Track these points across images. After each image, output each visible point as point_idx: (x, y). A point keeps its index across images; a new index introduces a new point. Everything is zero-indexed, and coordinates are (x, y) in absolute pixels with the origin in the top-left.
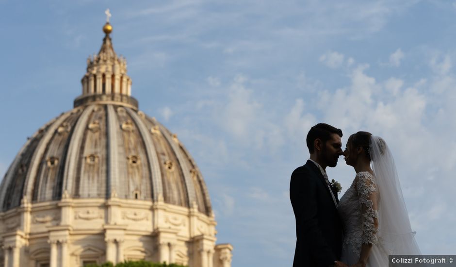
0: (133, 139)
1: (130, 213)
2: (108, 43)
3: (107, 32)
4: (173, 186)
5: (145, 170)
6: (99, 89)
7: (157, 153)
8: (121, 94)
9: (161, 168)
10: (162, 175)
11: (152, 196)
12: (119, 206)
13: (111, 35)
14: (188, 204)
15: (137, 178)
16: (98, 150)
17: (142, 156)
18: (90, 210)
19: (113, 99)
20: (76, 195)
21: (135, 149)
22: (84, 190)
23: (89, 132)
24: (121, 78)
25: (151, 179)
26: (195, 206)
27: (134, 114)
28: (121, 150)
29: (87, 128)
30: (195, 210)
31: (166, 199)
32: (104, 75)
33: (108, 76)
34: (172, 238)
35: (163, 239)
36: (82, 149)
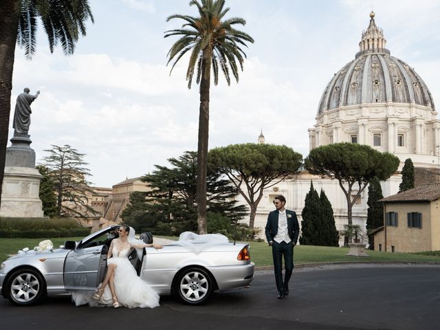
0: (377, 71)
1: (373, 110)
2: (372, 22)
3: (372, 17)
4: (400, 93)
5: (382, 86)
6: (366, 48)
7: (391, 76)
8: (378, 48)
9: (392, 84)
10: (393, 88)
11: (386, 100)
12: (367, 107)
13: (374, 18)
14: (409, 101)
15: (377, 92)
16: (358, 80)
17: (381, 79)
18: (353, 110)
19: (373, 52)
20: (346, 104)
21: (378, 76)
22: (350, 101)
23: (355, 72)
24: (378, 40)
25: (385, 90)
26: (414, 101)
27: (381, 58)
28: (370, 78)
29: (354, 70)
30: (414, 103)
31: (394, 100)
32: (368, 40)
33: (371, 40)
34: (396, 120)
35: (390, 121)
36: (350, 80)
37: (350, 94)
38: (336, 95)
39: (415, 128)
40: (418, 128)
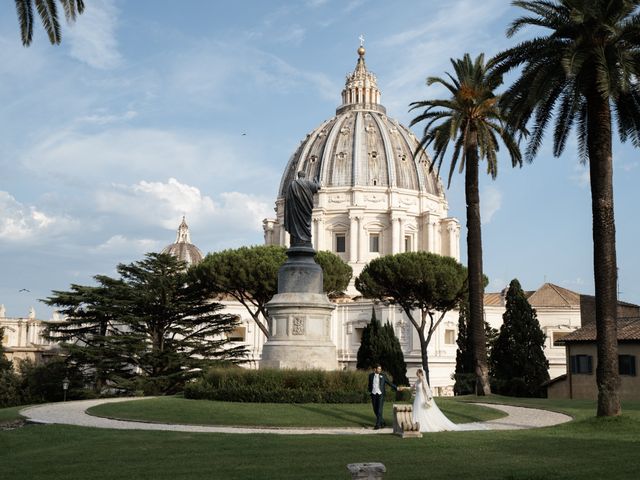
0: (374, 138)
1: (370, 196)
2: (361, 62)
3: (361, 54)
4: (406, 174)
5: (383, 162)
6: (354, 100)
7: (393, 148)
8: (371, 103)
9: (396, 160)
10: (397, 165)
11: (388, 183)
12: (361, 191)
13: (363, 56)
14: (418, 188)
15: (376, 169)
16: (347, 148)
17: (381, 152)
18: (340, 195)
19: (364, 107)
20: (330, 184)
21: (375, 146)
22: (335, 180)
23: (341, 135)
24: (371, 90)
25: (387, 169)
26: (424, 189)
27: (378, 118)
28: (364, 147)
29: (340, 132)
30: (424, 192)
31: (399, 184)
32: (357, 89)
33: (360, 89)
34: (402, 215)
35: (395, 215)
36: (335, 148)
37: (335, 170)
38: (313, 169)
39: (427, 228)
40: (431, 228)
